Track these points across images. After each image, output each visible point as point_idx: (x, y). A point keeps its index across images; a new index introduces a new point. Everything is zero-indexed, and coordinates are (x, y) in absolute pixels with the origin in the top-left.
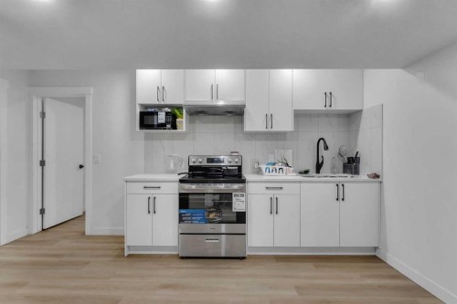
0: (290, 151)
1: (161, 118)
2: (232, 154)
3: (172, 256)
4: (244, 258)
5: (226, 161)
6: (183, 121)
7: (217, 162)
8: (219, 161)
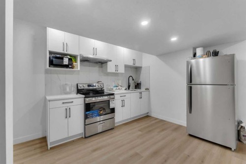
0: (120, 81)
1: (66, 61)
2: (98, 82)
3: (79, 139)
4: (113, 128)
5: (97, 86)
6: (78, 64)
7: (92, 86)
8: (93, 86)
